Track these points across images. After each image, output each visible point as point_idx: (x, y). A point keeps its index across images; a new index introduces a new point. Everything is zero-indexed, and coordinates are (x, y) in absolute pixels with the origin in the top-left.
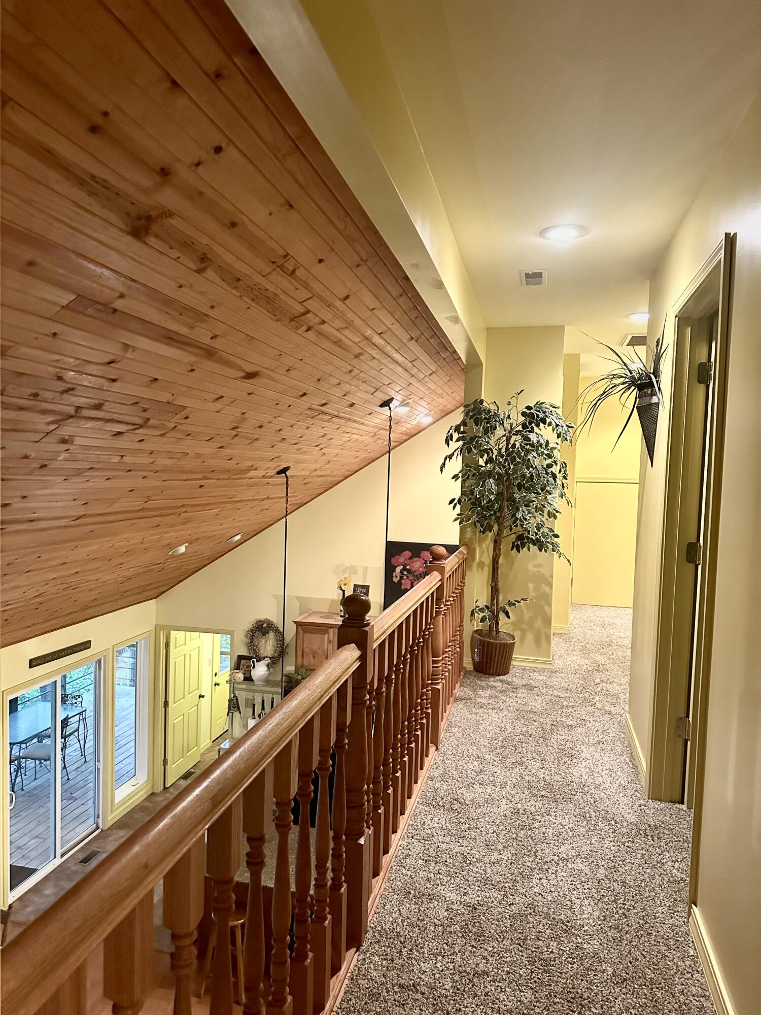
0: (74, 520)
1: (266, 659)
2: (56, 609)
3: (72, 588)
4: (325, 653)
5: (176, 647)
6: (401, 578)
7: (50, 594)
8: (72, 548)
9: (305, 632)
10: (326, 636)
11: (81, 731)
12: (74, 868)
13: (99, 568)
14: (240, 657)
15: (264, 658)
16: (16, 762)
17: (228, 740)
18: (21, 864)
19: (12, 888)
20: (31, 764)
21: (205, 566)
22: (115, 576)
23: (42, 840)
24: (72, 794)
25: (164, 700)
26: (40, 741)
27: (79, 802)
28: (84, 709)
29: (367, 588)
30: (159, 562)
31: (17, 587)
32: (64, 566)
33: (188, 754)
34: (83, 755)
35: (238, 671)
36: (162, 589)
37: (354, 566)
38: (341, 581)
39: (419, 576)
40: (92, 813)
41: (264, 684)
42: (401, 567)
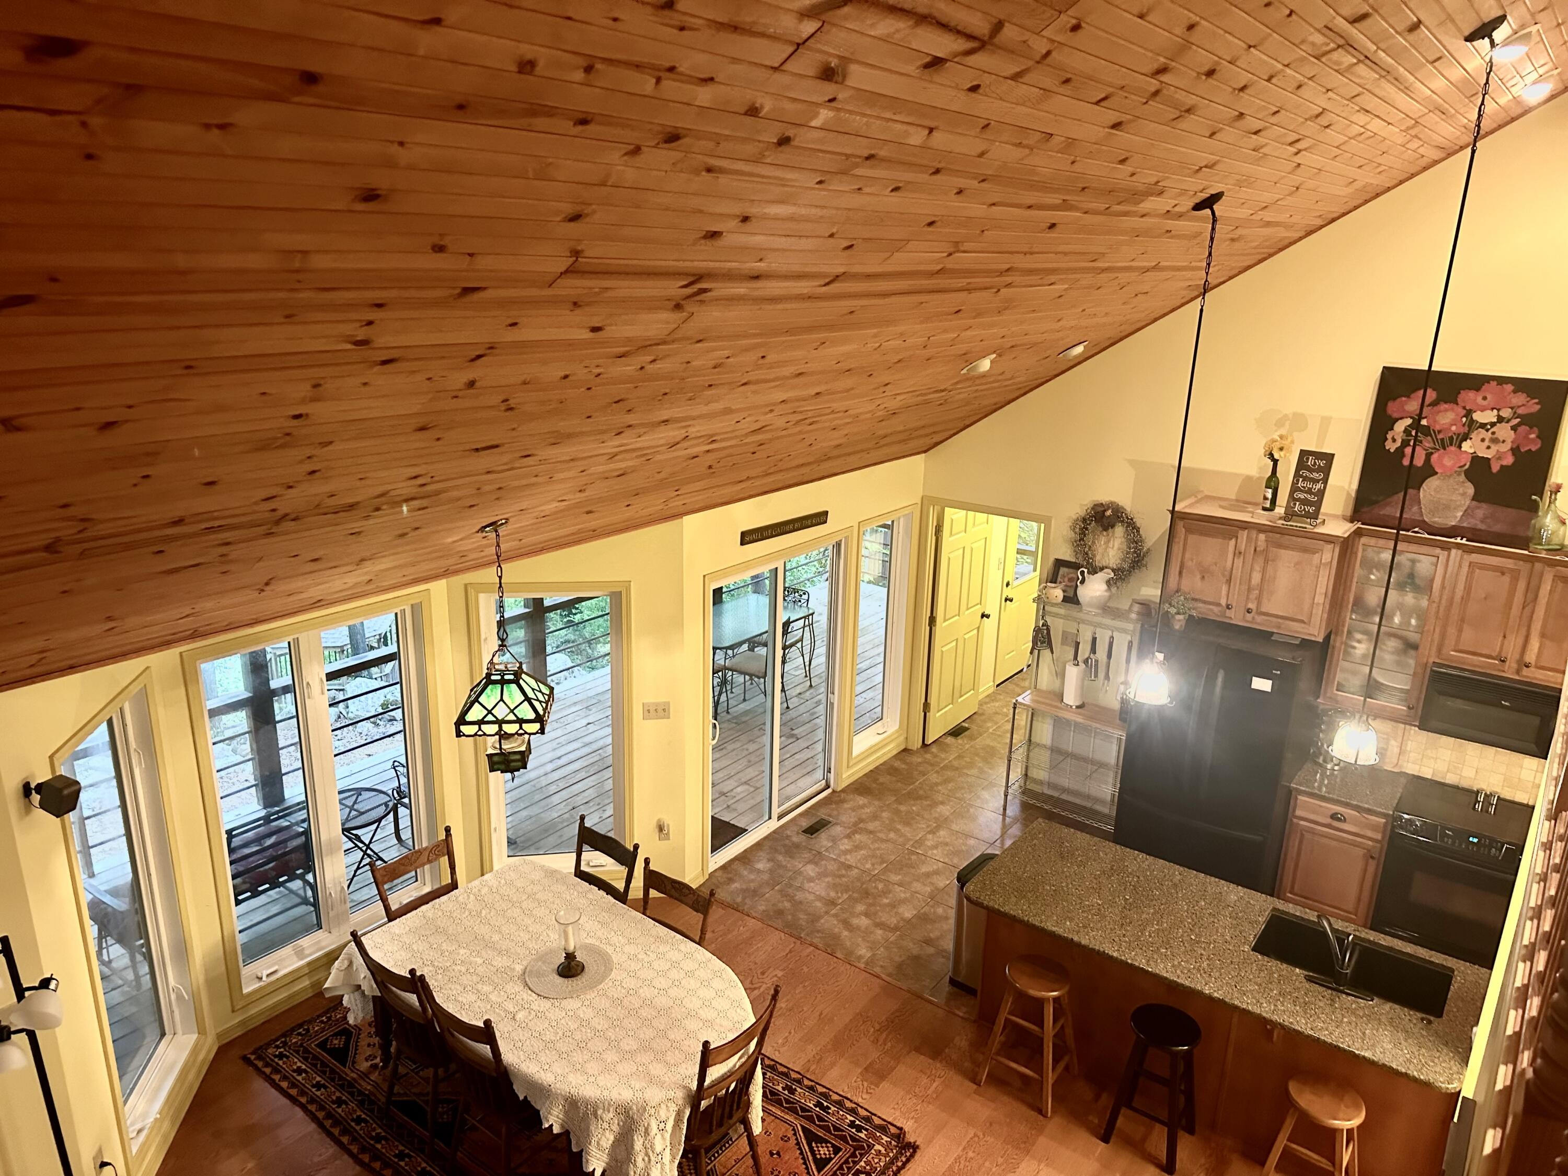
0: (825, 285)
1: (1105, 570)
2: (780, 457)
3: (808, 421)
4: (1227, 573)
5: (951, 535)
6: (1405, 444)
7: (777, 429)
8: (815, 345)
9: (1189, 531)
10: (1233, 542)
11: (807, 641)
12: (795, 839)
13: (853, 389)
14: (1059, 563)
15: (1102, 569)
16: (720, 674)
17: (1029, 692)
18: (726, 818)
19: (714, 849)
20: (740, 679)
21: (1009, 402)
22: (871, 407)
23: (752, 789)
24: (792, 729)
25: (929, 614)
26: (751, 649)
27: (802, 744)
28: (811, 612)
29: (1329, 458)
30: (942, 388)
31: (728, 411)
32: (801, 379)
33: (960, 700)
34: (808, 675)
35: (1053, 585)
36: (937, 438)
37: (1302, 415)
38: (1274, 441)
39: (1447, 441)
40: (821, 763)
41: (1099, 611)
42: (1409, 421)
